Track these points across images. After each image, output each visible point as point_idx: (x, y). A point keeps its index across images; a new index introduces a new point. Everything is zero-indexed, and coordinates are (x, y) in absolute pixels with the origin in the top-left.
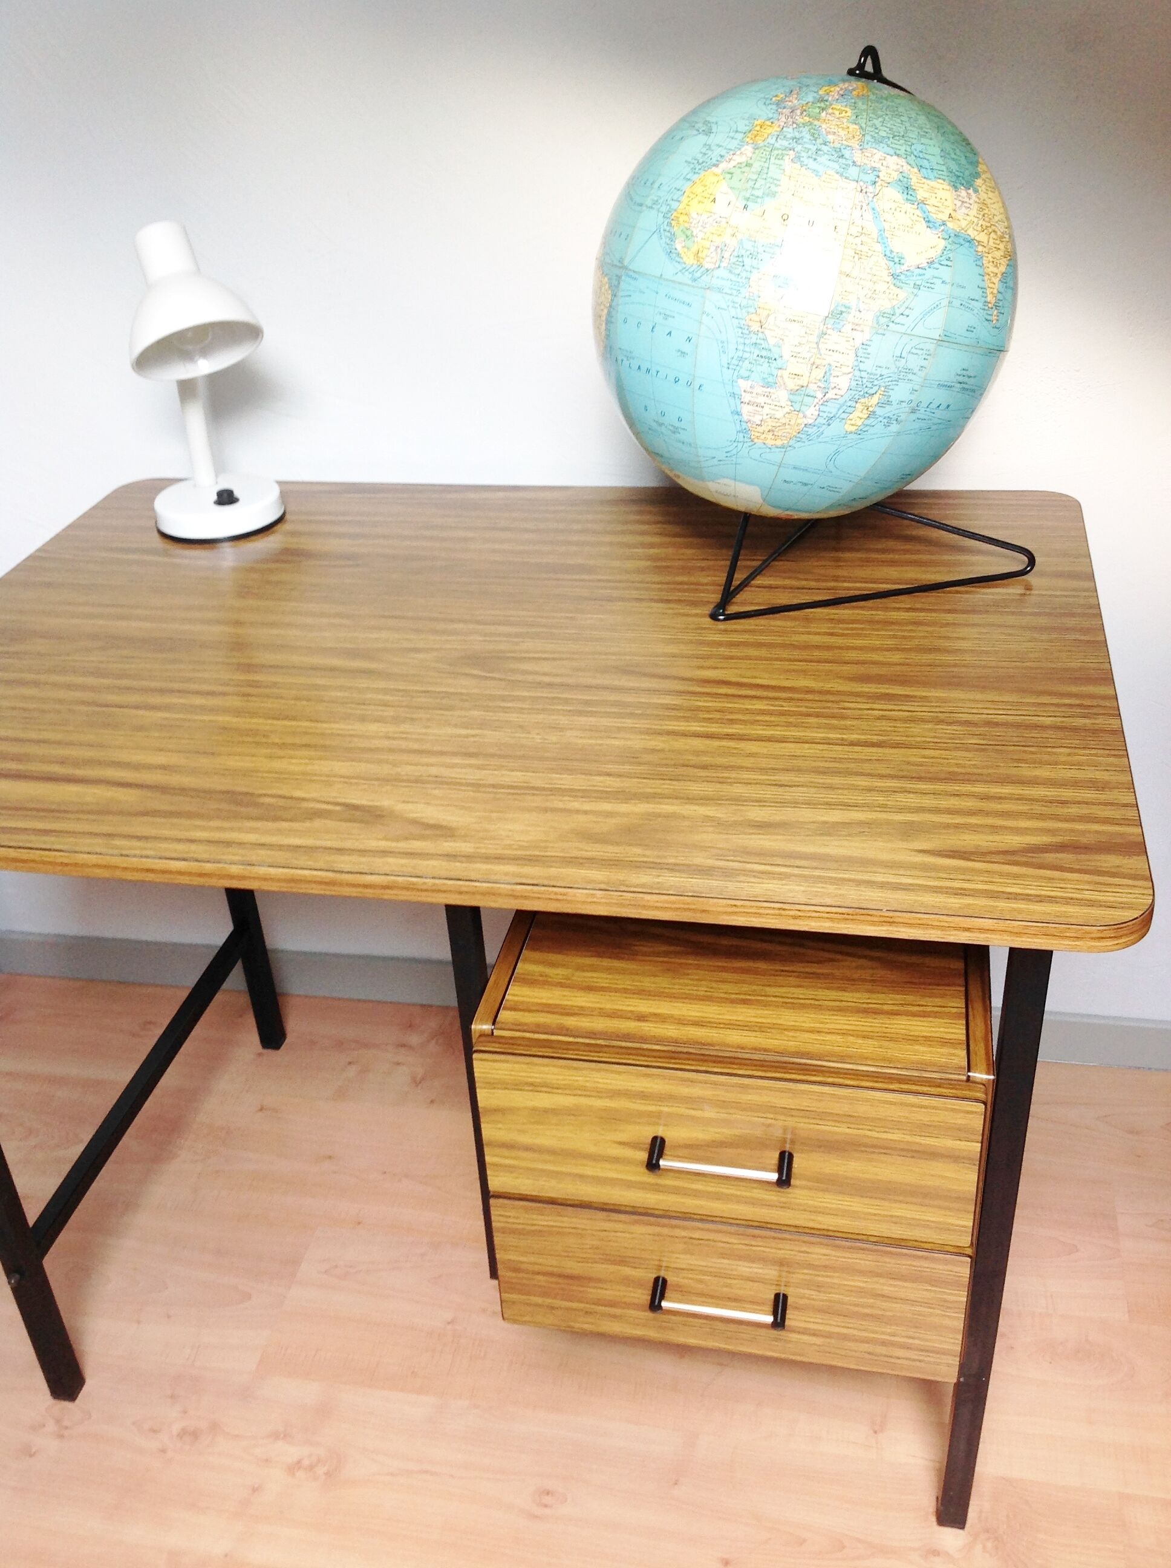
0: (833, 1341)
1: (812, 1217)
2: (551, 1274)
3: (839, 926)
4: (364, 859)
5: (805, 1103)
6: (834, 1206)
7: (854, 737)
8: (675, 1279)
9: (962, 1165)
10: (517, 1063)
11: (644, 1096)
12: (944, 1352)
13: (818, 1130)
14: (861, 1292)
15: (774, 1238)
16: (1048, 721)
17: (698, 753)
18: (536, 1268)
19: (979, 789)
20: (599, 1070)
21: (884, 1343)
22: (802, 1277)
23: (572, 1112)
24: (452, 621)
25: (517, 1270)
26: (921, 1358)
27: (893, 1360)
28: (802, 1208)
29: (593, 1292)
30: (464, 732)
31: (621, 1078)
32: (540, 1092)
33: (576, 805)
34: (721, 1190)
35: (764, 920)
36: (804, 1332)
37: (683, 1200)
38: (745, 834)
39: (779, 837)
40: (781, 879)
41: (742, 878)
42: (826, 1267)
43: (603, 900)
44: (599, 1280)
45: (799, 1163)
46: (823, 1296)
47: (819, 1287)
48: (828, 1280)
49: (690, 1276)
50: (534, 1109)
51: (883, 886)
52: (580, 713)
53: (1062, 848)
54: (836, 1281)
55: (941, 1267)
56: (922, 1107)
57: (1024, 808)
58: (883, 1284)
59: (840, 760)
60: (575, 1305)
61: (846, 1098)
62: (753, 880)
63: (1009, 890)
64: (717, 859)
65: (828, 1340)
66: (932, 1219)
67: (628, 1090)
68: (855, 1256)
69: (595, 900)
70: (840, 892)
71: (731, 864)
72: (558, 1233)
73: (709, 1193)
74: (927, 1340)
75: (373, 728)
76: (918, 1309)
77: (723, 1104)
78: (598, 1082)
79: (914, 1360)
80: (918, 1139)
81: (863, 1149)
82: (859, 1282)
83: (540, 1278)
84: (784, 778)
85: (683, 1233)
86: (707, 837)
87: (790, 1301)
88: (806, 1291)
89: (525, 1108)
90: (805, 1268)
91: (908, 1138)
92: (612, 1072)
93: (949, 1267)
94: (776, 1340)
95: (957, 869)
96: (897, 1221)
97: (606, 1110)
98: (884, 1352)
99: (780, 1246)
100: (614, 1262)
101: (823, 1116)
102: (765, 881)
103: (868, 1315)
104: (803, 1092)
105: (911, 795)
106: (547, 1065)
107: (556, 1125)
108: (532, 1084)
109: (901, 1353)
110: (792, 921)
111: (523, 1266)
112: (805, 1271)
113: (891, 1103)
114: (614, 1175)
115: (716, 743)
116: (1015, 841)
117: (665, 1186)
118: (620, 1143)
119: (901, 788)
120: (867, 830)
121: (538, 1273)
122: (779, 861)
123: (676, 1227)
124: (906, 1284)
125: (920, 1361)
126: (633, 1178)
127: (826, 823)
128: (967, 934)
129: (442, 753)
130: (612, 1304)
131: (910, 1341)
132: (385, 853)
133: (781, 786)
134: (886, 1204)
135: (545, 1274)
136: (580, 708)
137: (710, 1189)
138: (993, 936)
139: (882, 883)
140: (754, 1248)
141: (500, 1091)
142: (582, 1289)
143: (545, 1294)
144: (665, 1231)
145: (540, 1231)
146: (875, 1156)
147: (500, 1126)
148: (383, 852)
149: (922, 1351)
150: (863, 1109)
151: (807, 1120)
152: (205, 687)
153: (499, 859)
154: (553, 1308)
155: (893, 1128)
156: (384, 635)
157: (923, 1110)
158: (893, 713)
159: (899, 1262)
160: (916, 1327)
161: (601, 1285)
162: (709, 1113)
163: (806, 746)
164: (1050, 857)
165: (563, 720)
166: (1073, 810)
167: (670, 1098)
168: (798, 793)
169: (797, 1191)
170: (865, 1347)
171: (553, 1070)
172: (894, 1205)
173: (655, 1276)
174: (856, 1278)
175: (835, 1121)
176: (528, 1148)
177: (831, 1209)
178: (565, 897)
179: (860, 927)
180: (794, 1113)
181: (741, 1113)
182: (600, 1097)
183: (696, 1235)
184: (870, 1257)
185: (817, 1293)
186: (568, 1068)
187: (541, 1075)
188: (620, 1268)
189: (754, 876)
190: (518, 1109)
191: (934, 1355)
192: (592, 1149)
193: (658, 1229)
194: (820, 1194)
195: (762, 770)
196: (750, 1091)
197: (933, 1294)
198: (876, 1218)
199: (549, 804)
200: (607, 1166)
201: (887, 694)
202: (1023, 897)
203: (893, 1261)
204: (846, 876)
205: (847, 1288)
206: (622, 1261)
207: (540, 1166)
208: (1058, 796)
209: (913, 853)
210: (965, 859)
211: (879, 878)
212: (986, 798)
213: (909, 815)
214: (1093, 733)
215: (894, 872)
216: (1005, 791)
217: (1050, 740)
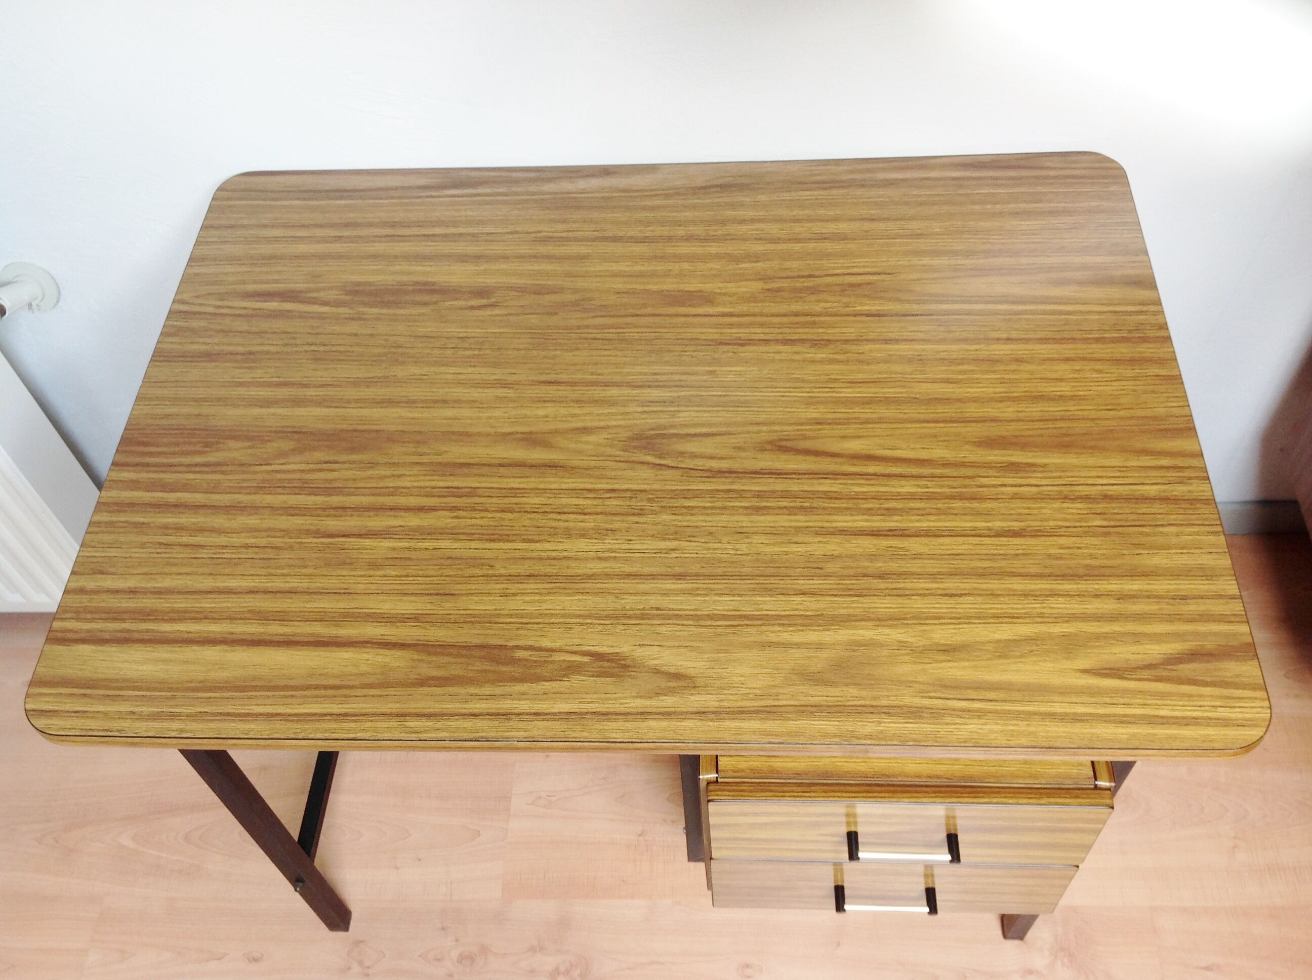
4: (629, 725)
7: (998, 524)
16: (1152, 490)
17: (872, 557)
19: (1114, 585)
24: (607, 385)
30: (664, 545)
33: (786, 636)
38: (936, 661)
39: (966, 664)
40: (979, 717)
41: (948, 719)
51: (1063, 718)
52: (758, 510)
53: (1193, 656)
57: (1153, 608)
59: (993, 557)
62: (958, 720)
63: (1163, 713)
64: (923, 697)
70: (1031, 729)
71: (936, 702)
75: (582, 545)
84: (951, 584)
86: (905, 669)
95: (1116, 691)
102: (967, 721)
105: (1061, 599)
115: (884, 542)
116: (1155, 651)
119: (1051, 590)
120: (1034, 648)
122: (973, 694)
127: (999, 641)
129: (653, 576)
132: (644, 715)
133: (952, 595)
136: (755, 502)
139: (1061, 714)
148: (642, 713)
152: (413, 501)
153: (741, 713)
156: (550, 410)
158: (1022, 489)
163: (960, 539)
164: (1186, 669)
165: (744, 521)
166: (1192, 607)
168: (967, 605)
189: (958, 716)
195: (933, 576)
199: (764, 638)
201: (1012, 464)
202: (1174, 721)
204: (1031, 708)
208: (1178, 590)
209: (1078, 674)
210: (1120, 677)
211: (1058, 708)
212: (1122, 597)
213: (1065, 625)
214: (1191, 504)
215: (1068, 700)
216: (1136, 587)
217: (1159, 516)
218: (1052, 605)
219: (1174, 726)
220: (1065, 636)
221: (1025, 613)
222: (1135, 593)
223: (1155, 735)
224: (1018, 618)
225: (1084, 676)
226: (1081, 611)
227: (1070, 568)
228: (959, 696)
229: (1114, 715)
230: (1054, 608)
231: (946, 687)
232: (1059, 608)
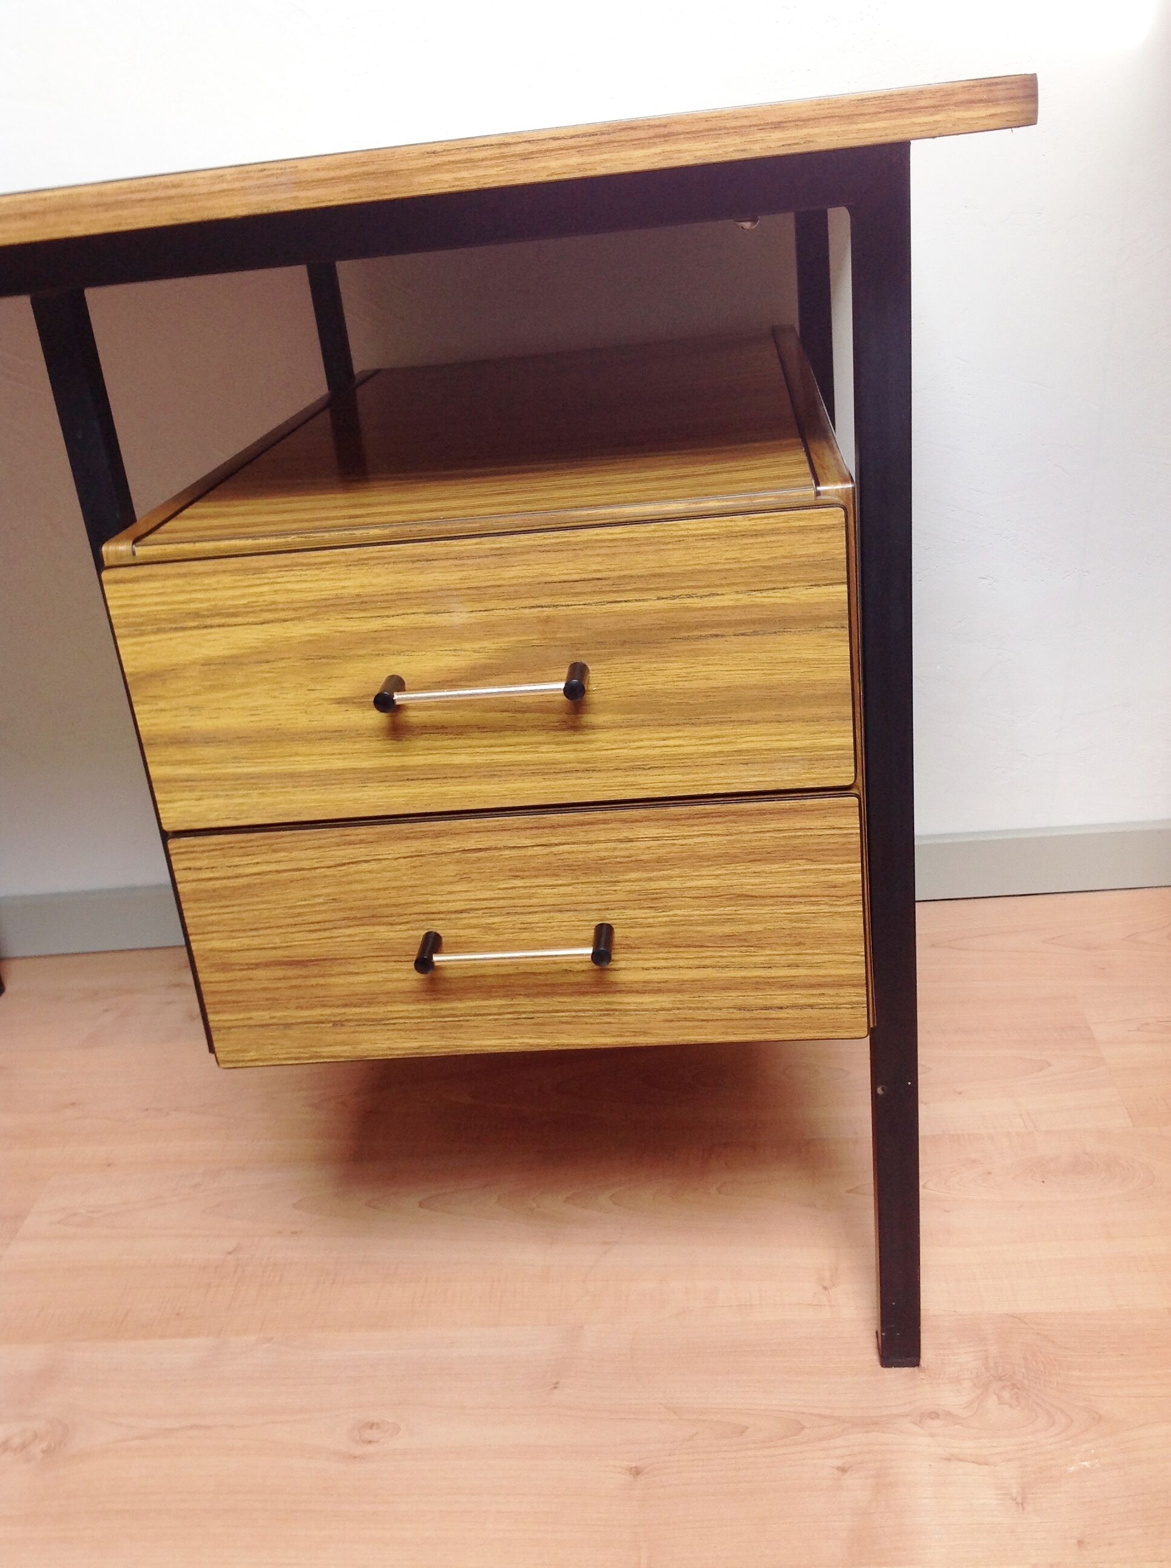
0: (686, 997)
1: (630, 779)
2: (278, 963)
3: (592, 159)
5: (592, 565)
6: (657, 751)
8: (453, 932)
9: (824, 632)
10: (168, 577)
11: (361, 603)
12: (839, 983)
13: (616, 614)
14: (714, 896)
15: (582, 824)
18: (253, 956)
20: (289, 567)
21: (758, 985)
22: (629, 886)
23: (261, 657)
25: (225, 967)
26: (812, 1001)
27: (774, 1014)
28: (613, 765)
29: (341, 983)
31: (323, 575)
32: (212, 626)
34: (496, 757)
35: (481, 172)
36: (646, 989)
37: (444, 789)
42: (659, 861)
43: (237, 185)
44: (347, 959)
45: (598, 682)
46: (663, 917)
47: (653, 900)
48: (664, 884)
49: (474, 921)
50: (207, 663)
54: (676, 884)
55: (819, 823)
56: (757, 534)
58: (744, 875)
60: (317, 1013)
61: (648, 541)
65: (680, 997)
66: (796, 744)
67: (337, 597)
68: (696, 830)
69: (225, 186)
72: (276, 884)
73: (479, 766)
74: (818, 965)
76: (797, 909)
77: (477, 594)
78: (292, 591)
79: (802, 1007)
80: (759, 598)
81: (684, 634)
82: (707, 879)
83: (261, 973)
85: (453, 844)
87: (618, 933)
88: (638, 913)
89: (193, 663)
90: (632, 870)
91: (745, 599)
92: (309, 566)
93: (833, 821)
94: (609, 1012)
96: (746, 758)
97: (312, 641)
98: (761, 1002)
99: (592, 836)
100: (361, 921)
101: (619, 584)
103: (730, 936)
104: (587, 545)
106: (215, 573)
107: (243, 685)
108: (197, 615)
109: (782, 997)
110: (522, 165)
111: (235, 958)
112: (633, 875)
113: (713, 537)
114: (338, 764)
117: (415, 768)
118: (340, 701)
121: (257, 966)
123: (438, 835)
124: (775, 867)
125: (811, 1006)
126: (367, 764)
128: (777, 135)
130: (370, 1000)
131: (794, 972)
134: (727, 730)
135: (268, 965)
137: (479, 759)
138: (816, 131)
140: (555, 849)
141: (152, 638)
142: (322, 981)
143: (273, 1003)
144: (425, 845)
145: (249, 886)
146: (700, 645)
147: (162, 704)
149: (812, 986)
150: (676, 559)
151: (597, 598)
154: (288, 1026)
155: (721, 585)
157: (760, 540)
159: (759, 828)
160: (799, 944)
161: (351, 968)
162: (460, 616)
167: (400, 598)
169: (602, 735)
170: (734, 997)
171: (227, 579)
172: (741, 730)
173: (423, 933)
174: (704, 872)
175: (641, 590)
176: (210, 739)
177: (653, 758)
178: (180, 191)
179: (623, 155)
180: (580, 587)
181: (504, 605)
182: (299, 619)
183: (471, 844)
184: (720, 829)
185: (652, 913)
186: (245, 571)
187: (209, 595)
188: (371, 929)
190: (185, 666)
191: (832, 992)
192: (302, 722)
193: (416, 845)
194: (636, 734)
196: (513, 559)
197: (812, 877)
198: (718, 760)
200: (326, 747)
203: (751, 828)
205: (695, 893)
206: (374, 918)
207: (232, 769)
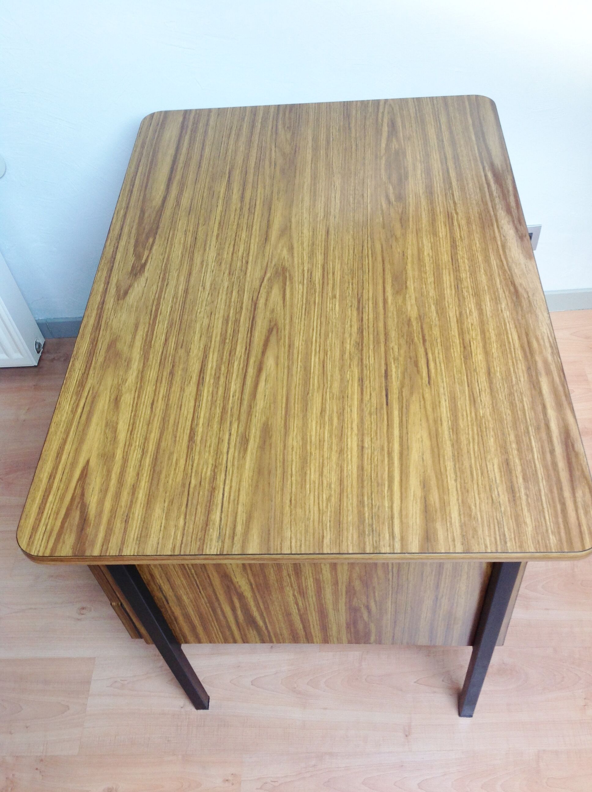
7: (200, 429)
17: (185, 369)
19: (144, 484)
38: (111, 395)
39: (106, 408)
40: (72, 411)
41: (74, 398)
51: (60, 448)
53: (84, 520)
57: (124, 504)
59: (176, 425)
62: (72, 402)
63: (51, 496)
70: (59, 433)
95: (70, 476)
105: (139, 456)
116: (92, 501)
119: (147, 452)
120: (109, 440)
122: (87, 409)
127: (117, 423)
133: (152, 404)
139: (63, 447)
163: (192, 411)
164: (76, 515)
166: (118, 525)
189: (75, 402)
202: (44, 502)
208: (133, 519)
209: (87, 459)
210: (79, 479)
211: (68, 447)
212: (134, 489)
213: (121, 456)
214: (200, 539)
215: (72, 452)
216: (140, 496)
217: (193, 518)
218: (136, 451)
219: (40, 502)
220: (114, 455)
221: (133, 438)
222: (136, 495)
223: (38, 491)
224: (131, 434)
225: (85, 461)
226: (129, 464)
227: (161, 463)
228: (86, 404)
229: (56, 473)
230: (134, 452)
231: (94, 397)
232: (133, 455)
